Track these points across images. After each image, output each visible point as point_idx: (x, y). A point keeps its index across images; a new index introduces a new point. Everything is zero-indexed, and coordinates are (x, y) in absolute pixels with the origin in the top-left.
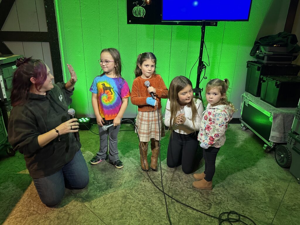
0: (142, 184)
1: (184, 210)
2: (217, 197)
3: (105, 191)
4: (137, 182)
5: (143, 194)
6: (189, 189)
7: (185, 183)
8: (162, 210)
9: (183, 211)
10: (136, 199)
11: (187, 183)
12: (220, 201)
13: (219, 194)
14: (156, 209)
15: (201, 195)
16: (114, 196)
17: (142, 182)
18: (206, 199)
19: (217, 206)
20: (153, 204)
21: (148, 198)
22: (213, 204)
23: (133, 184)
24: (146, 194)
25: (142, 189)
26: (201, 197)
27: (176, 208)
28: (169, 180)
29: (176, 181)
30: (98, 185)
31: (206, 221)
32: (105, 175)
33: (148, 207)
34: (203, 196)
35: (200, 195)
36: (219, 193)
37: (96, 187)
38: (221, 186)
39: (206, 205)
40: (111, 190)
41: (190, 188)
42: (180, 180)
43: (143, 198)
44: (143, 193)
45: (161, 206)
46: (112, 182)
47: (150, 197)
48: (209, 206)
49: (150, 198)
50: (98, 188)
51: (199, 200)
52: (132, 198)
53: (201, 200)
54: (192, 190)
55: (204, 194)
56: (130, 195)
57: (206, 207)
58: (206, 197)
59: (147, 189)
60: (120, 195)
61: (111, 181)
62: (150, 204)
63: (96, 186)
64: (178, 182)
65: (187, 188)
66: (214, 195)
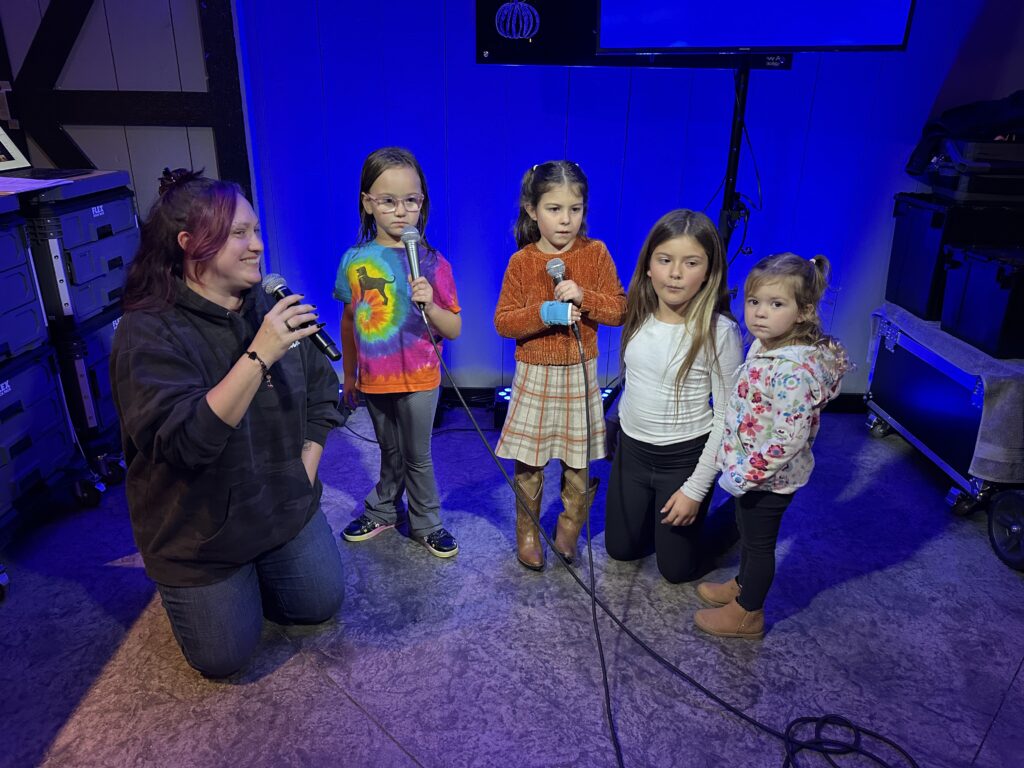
0: (521, 612)
1: (665, 707)
2: (778, 665)
3: (395, 632)
4: (504, 606)
5: (525, 646)
6: (681, 636)
7: (669, 615)
8: (589, 704)
9: (661, 708)
10: (500, 662)
11: (676, 614)
12: (789, 679)
13: (787, 657)
14: (567, 698)
15: (724, 656)
16: (427, 650)
17: (521, 605)
18: (742, 669)
19: (778, 698)
20: (556, 681)
21: (540, 660)
22: (765, 690)
23: (491, 610)
24: (535, 646)
25: (521, 630)
26: (723, 664)
27: (638, 698)
28: (613, 601)
29: (639, 607)
30: (373, 609)
31: (741, 744)
32: (397, 577)
33: (541, 690)
34: (731, 662)
35: (719, 657)
36: (789, 652)
37: (366, 618)
38: (792, 628)
39: (741, 690)
40: (417, 629)
41: (686, 631)
42: (651, 605)
43: (523, 660)
44: (525, 642)
45: (583, 689)
46: (419, 604)
47: (546, 657)
48: (753, 696)
49: (548, 662)
50: (373, 622)
51: (716, 672)
52: (486, 660)
53: (725, 675)
54: (693, 639)
55: (735, 654)
56: (480, 650)
57: (743, 699)
58: (739, 663)
59: (537, 630)
60: (445, 646)
61: (417, 598)
62: (548, 682)
63: (367, 614)
64: (644, 609)
65: (676, 631)
66: (768, 657)
